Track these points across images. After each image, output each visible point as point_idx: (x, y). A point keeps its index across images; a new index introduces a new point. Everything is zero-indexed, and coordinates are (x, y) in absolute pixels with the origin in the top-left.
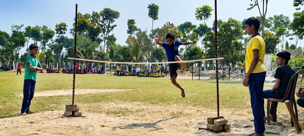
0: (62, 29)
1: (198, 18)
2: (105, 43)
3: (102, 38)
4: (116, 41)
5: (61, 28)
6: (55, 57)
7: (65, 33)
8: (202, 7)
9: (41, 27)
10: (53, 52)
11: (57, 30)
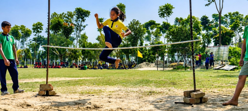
0: (39, 28)
1: (161, 16)
2: (78, 41)
3: (75, 36)
4: (88, 39)
5: (37, 27)
6: (32, 54)
7: (41, 32)
8: (164, 5)
9: (19, 27)
10: (31, 51)
11: (34, 29)
